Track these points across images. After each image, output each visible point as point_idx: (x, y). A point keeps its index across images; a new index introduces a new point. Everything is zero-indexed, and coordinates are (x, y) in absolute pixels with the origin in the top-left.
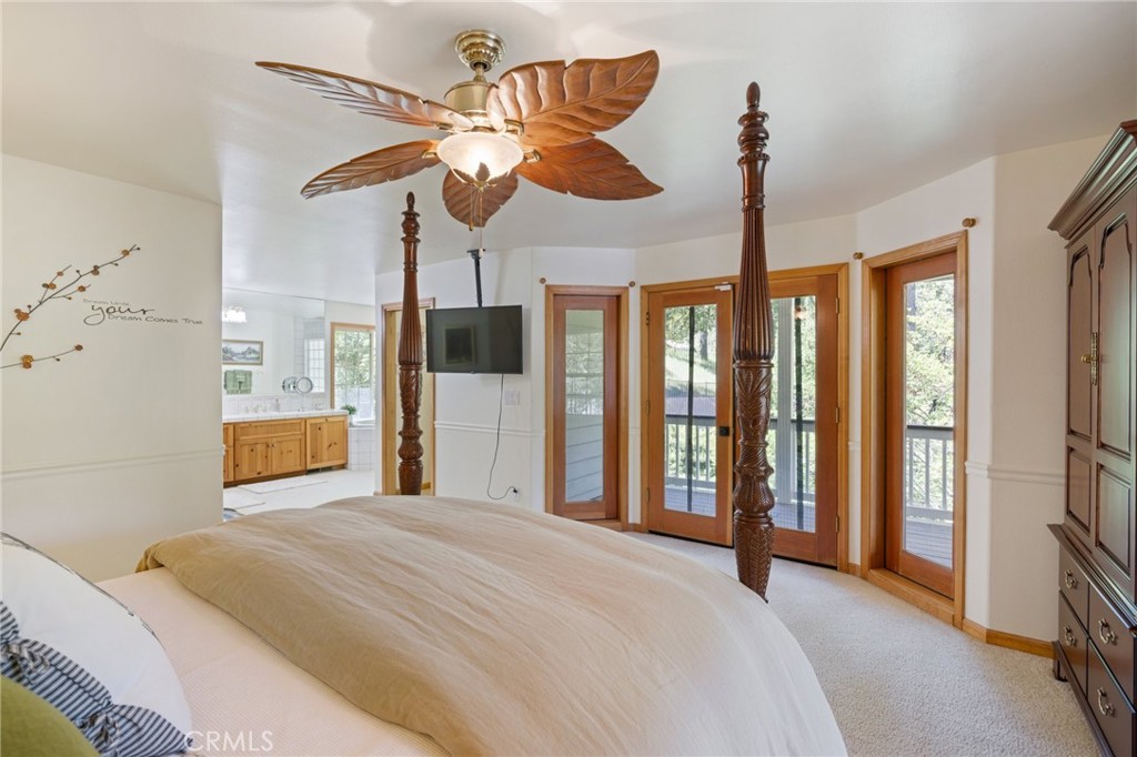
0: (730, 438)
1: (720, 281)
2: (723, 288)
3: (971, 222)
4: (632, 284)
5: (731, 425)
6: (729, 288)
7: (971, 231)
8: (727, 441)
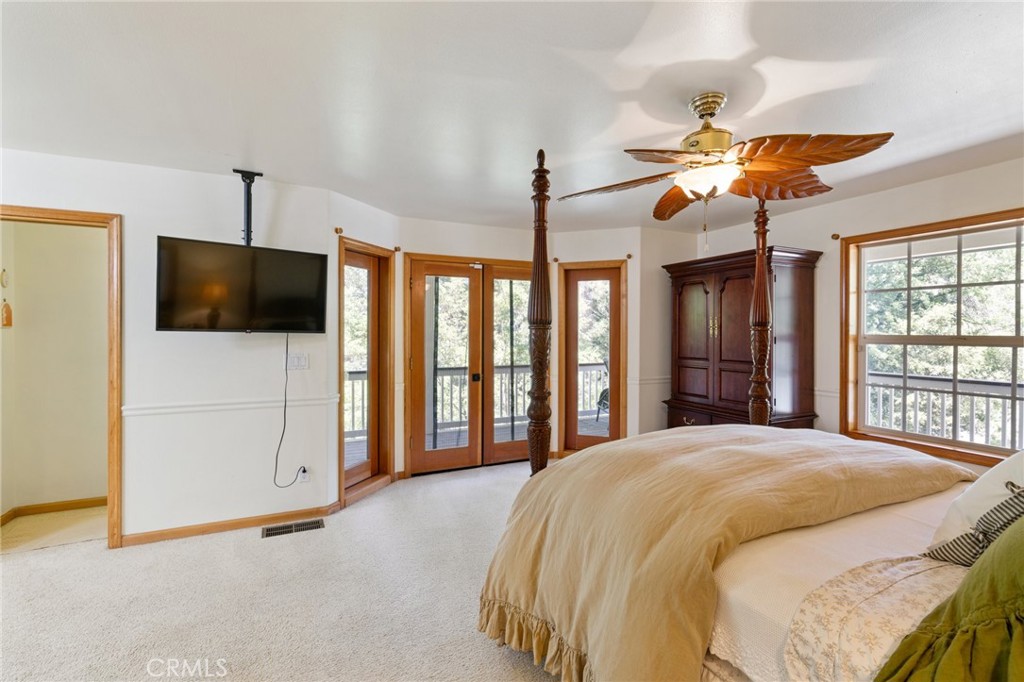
0: (480, 383)
1: (474, 260)
2: (477, 266)
3: (629, 256)
4: (397, 249)
5: (480, 372)
6: (480, 267)
7: (629, 260)
8: (477, 386)
